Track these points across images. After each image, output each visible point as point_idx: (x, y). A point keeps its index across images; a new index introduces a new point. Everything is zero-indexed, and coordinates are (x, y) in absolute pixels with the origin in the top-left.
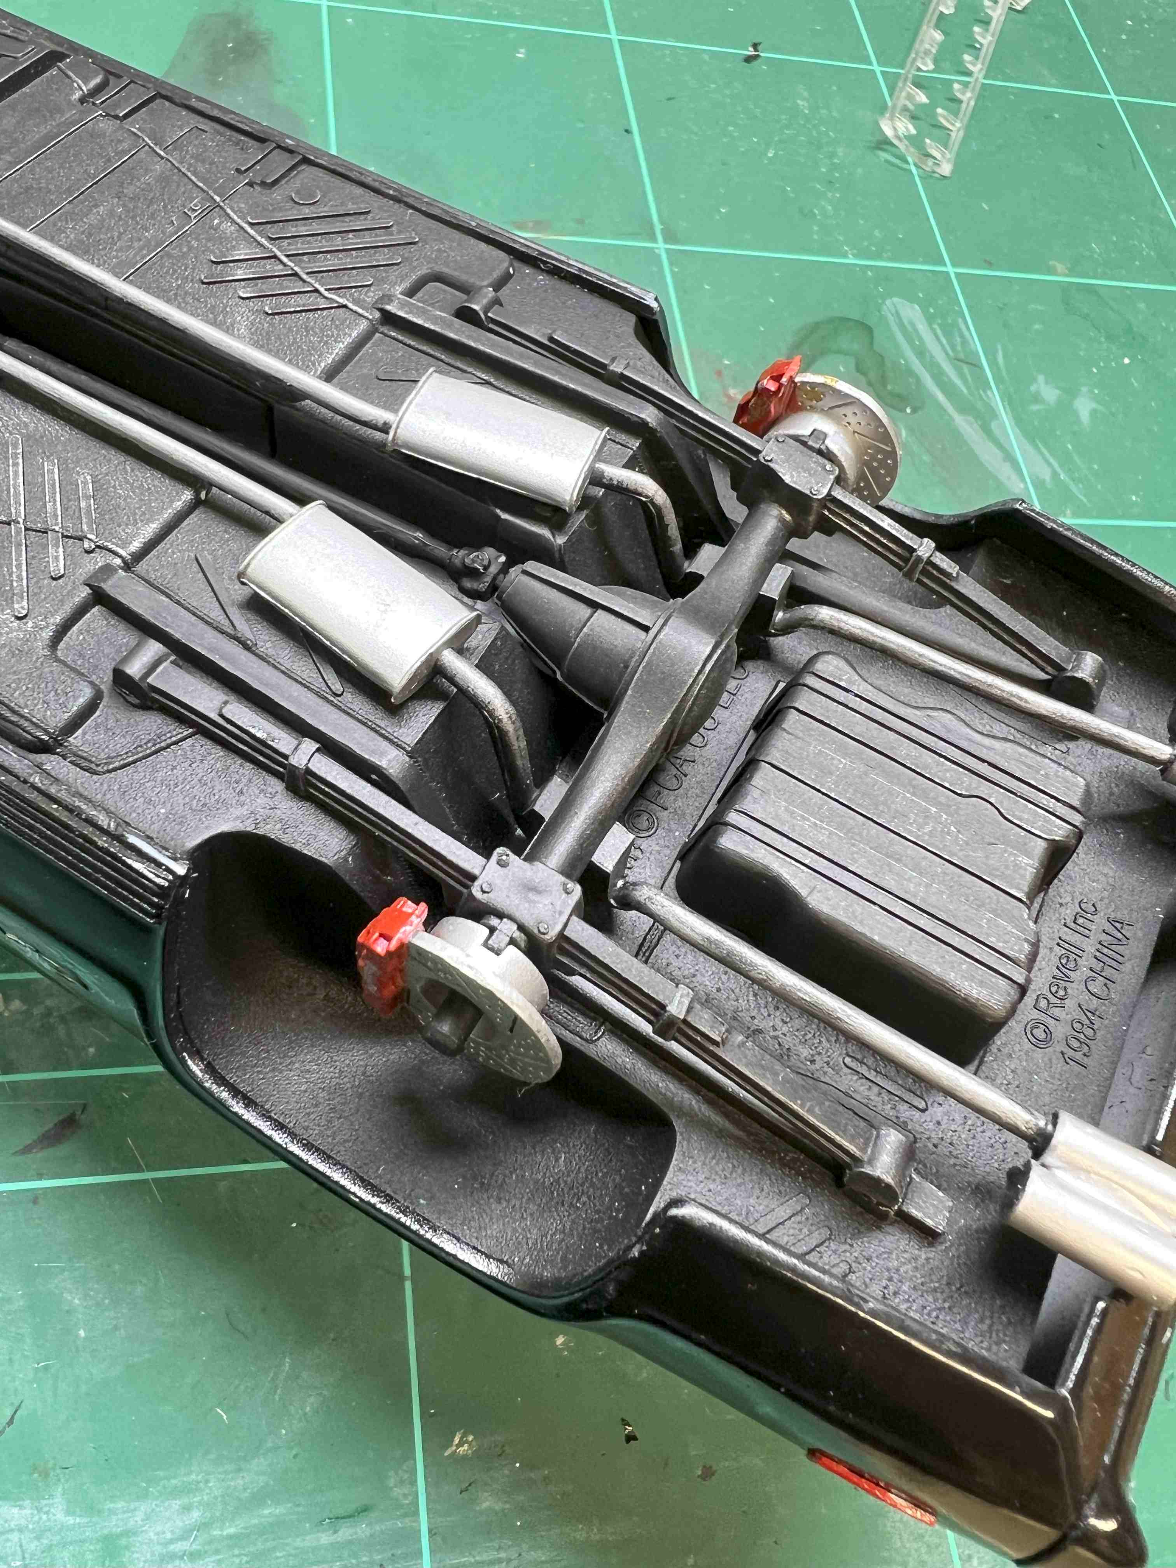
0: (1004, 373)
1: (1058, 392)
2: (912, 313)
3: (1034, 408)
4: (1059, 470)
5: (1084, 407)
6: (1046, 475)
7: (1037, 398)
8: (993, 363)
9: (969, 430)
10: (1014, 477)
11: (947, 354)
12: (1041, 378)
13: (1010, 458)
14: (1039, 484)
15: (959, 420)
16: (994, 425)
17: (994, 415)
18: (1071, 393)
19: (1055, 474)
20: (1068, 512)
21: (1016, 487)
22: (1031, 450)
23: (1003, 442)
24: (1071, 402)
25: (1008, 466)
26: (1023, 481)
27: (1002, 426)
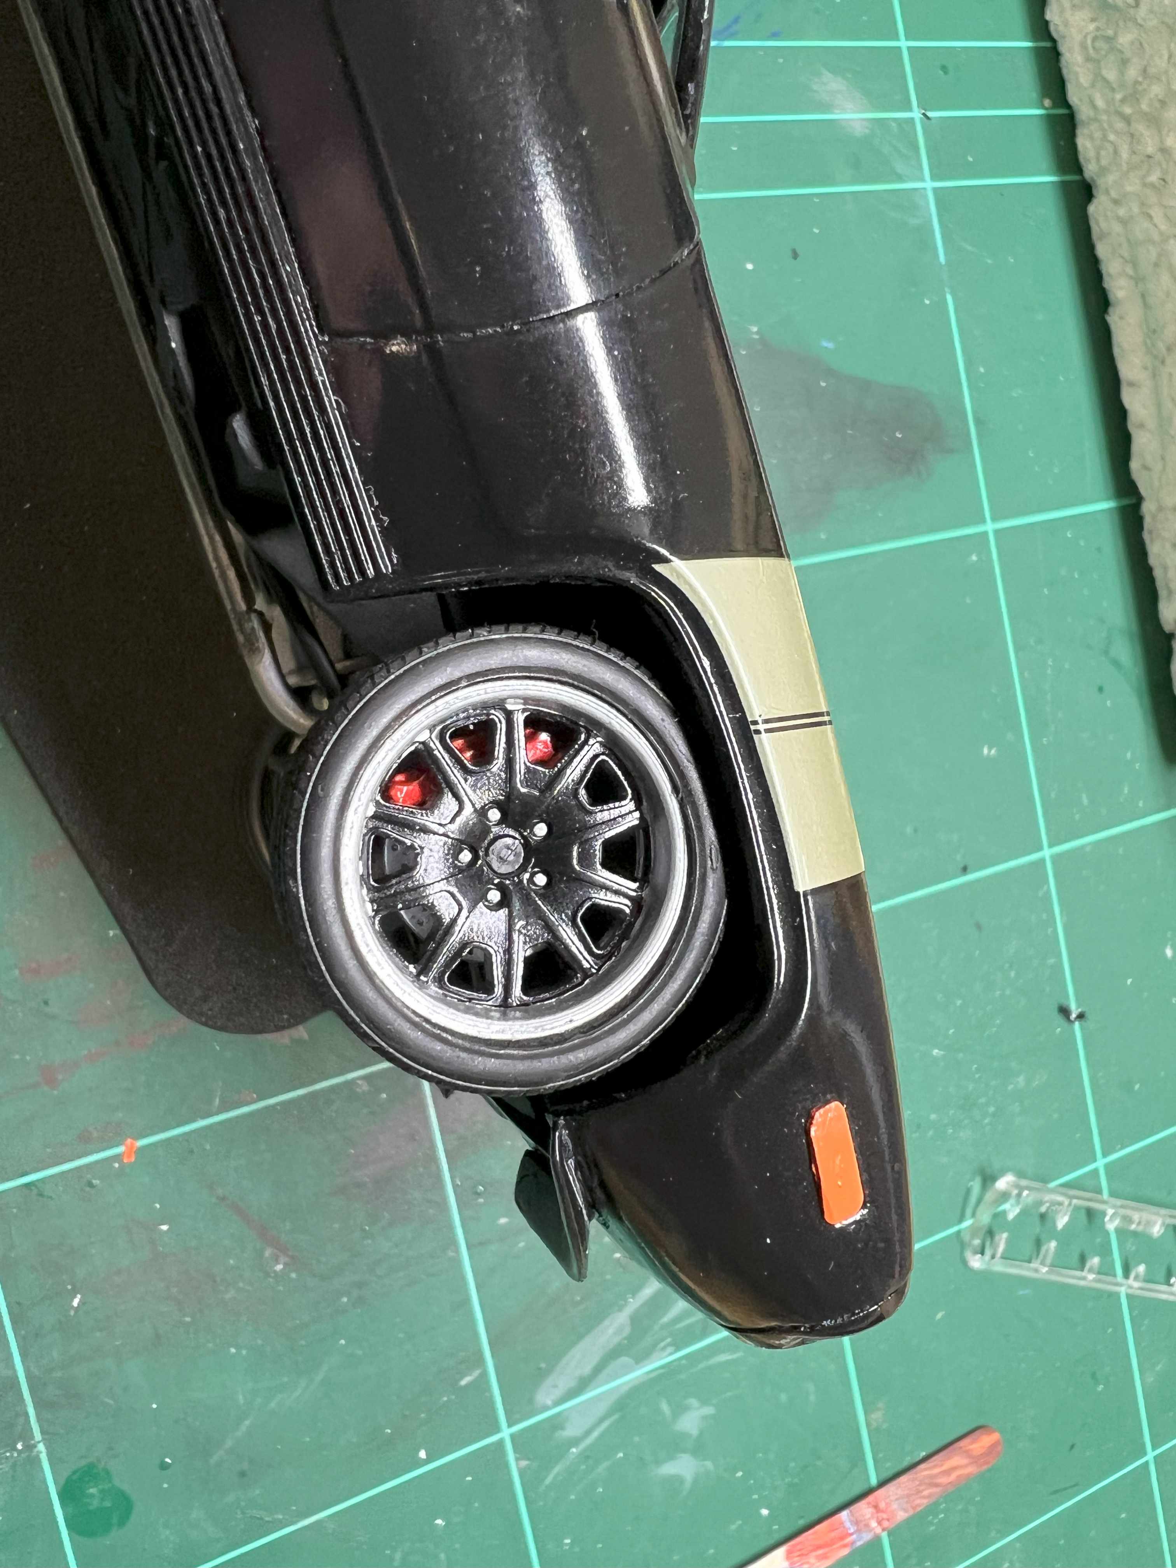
0: (701, 1366)
1: (695, 1432)
3: (665, 1407)
4: (582, 1446)
5: (683, 1467)
6: (570, 1431)
7: (679, 1409)
9: (611, 1331)
10: (558, 1393)
12: (709, 1410)
13: (583, 1385)
14: (556, 1424)
16: (624, 1360)
17: (640, 1359)
18: (698, 1449)
19: (575, 1442)
20: (524, 1463)
21: (544, 1397)
22: (602, 1408)
23: (602, 1376)
24: (684, 1451)
25: (573, 1384)
26: (557, 1403)
27: (628, 1370)
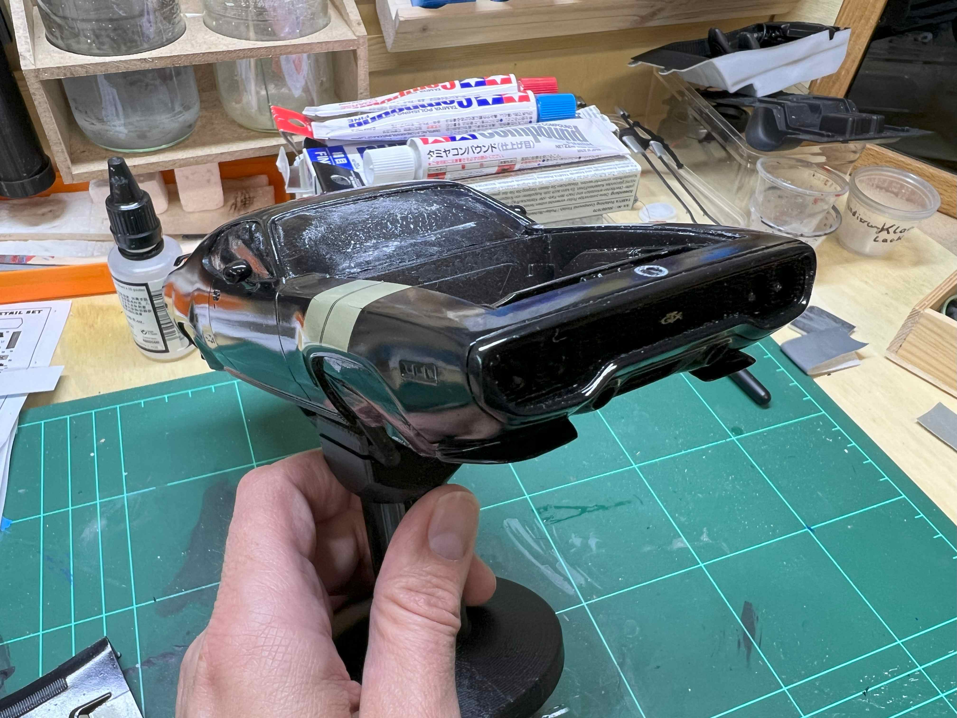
0: (557, 538)
1: (581, 539)
2: (515, 524)
3: (572, 551)
4: (587, 577)
5: (593, 542)
6: (583, 582)
7: (573, 546)
8: (552, 535)
9: (547, 571)
10: (569, 587)
11: (533, 538)
12: (573, 535)
13: (567, 579)
14: (580, 587)
15: (542, 567)
16: (557, 565)
17: (557, 561)
18: (586, 538)
19: (586, 580)
20: (595, 597)
21: (571, 592)
22: (574, 572)
23: (562, 572)
24: (587, 543)
25: (566, 583)
26: (573, 588)
27: (561, 565)
